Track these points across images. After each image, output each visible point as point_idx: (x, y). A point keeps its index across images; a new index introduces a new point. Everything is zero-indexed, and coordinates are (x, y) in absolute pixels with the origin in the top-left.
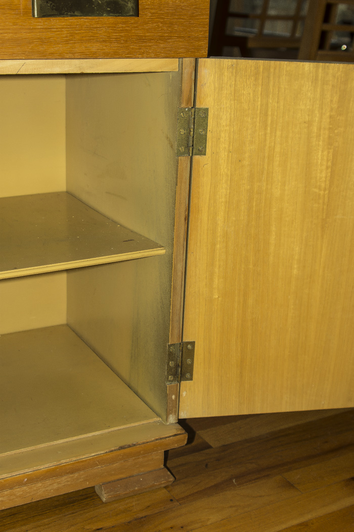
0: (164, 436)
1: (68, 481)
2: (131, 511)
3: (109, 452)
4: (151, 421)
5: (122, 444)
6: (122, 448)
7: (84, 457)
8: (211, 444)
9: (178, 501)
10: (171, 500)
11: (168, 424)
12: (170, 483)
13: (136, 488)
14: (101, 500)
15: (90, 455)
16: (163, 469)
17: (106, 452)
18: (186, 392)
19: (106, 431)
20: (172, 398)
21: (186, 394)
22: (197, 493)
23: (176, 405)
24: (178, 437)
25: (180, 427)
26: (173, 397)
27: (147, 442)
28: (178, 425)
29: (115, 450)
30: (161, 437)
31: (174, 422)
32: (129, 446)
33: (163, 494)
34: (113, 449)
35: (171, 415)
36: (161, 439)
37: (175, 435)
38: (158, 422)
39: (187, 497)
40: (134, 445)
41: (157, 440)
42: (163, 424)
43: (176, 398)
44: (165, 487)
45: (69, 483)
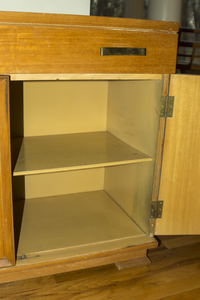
2: (131, 275)
4: (142, 235)
5: (129, 245)
6: (129, 247)
7: (112, 250)
8: (167, 247)
9: (152, 272)
10: (149, 271)
11: (150, 237)
12: (149, 264)
13: (134, 265)
14: (118, 270)
15: (115, 249)
16: (146, 257)
17: (122, 248)
18: (158, 223)
19: (122, 239)
20: (152, 226)
23: (154, 229)
28: (154, 238)
29: (126, 248)
31: (152, 237)
32: (132, 246)
33: (146, 268)
35: (151, 233)
36: (146, 244)
37: (153, 242)
38: (145, 236)
40: (134, 246)
42: (147, 237)
43: (154, 226)
44: (147, 266)
45: (104, 261)
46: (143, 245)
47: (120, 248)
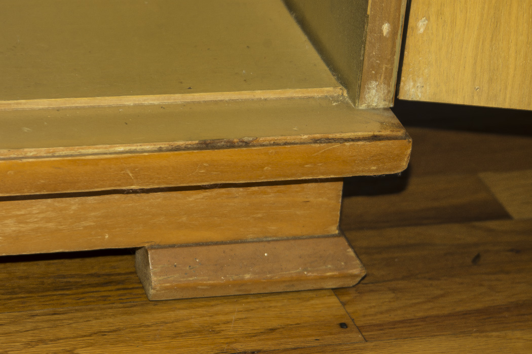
0: (338, 136)
1: (49, 220)
2: (219, 332)
3: (168, 150)
4: (316, 93)
5: (209, 136)
6: (206, 145)
7: (91, 151)
9: (360, 329)
10: (343, 325)
11: (363, 107)
12: (352, 282)
13: (247, 276)
14: (146, 294)
15: (112, 150)
16: (334, 236)
17: (160, 150)
18: (428, 19)
19: (177, 98)
20: (381, 31)
21: (427, 29)
22: (423, 319)
23: (393, 54)
24: (380, 143)
25: (396, 121)
26: (386, 28)
27: (286, 144)
28: (391, 114)
29: (186, 148)
30: (331, 136)
31: (382, 105)
32: (231, 145)
33: (330, 307)
34: (181, 143)
35: (374, 84)
36: (329, 141)
37: (375, 138)
38: (335, 99)
39: (393, 324)
40: (247, 144)
41: (316, 141)
42: (349, 107)
43: (393, 33)
44: (337, 291)
45: (51, 225)
46: (303, 147)
47: (148, 147)
